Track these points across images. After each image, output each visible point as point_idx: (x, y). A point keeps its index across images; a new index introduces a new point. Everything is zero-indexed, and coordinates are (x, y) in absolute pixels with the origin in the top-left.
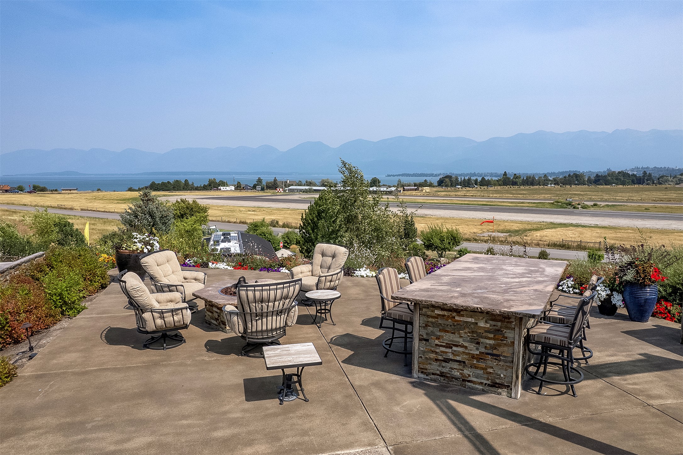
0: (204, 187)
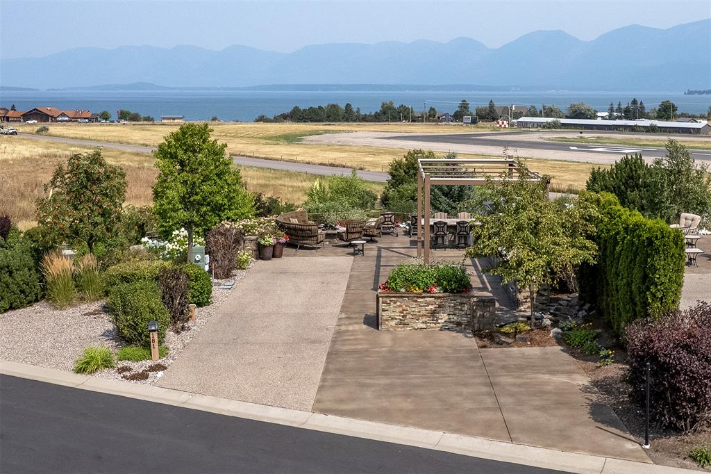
0: (375, 116)
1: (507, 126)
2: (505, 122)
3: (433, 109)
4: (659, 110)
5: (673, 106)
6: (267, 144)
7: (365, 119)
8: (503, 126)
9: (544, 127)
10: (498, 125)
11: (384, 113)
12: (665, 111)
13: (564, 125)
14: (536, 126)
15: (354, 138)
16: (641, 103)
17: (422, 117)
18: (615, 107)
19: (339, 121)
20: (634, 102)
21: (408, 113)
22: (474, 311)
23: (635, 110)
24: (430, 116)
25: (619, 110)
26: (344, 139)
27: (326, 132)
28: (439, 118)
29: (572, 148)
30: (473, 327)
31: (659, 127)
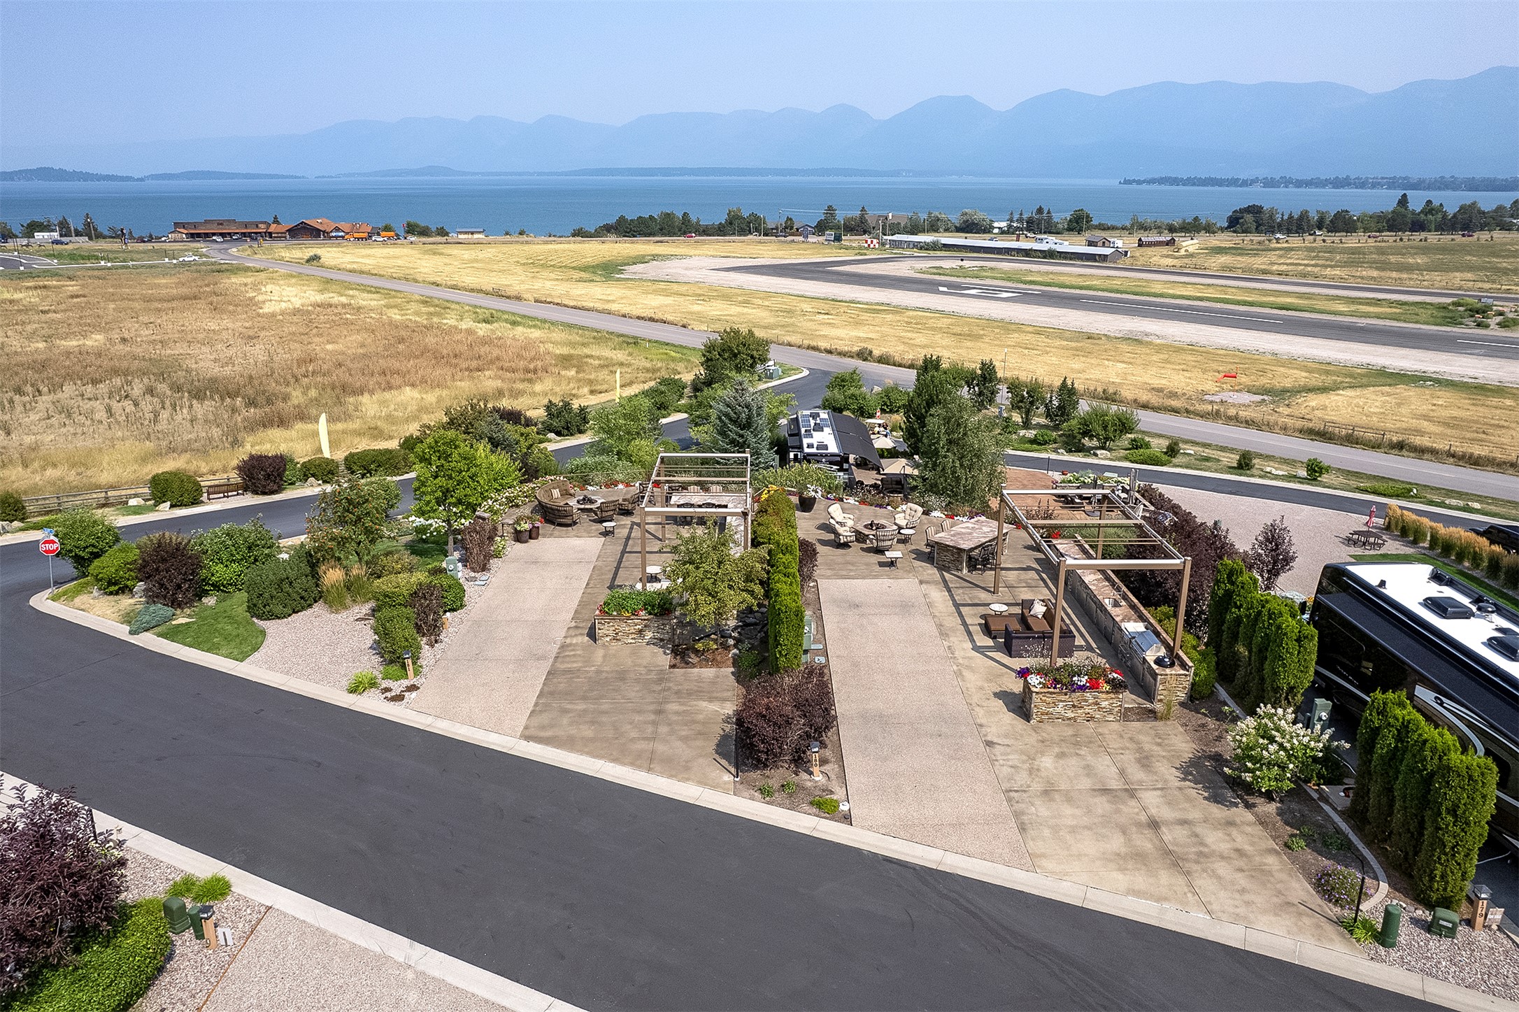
0: (719, 228)
1: (877, 246)
2: (875, 241)
3: (791, 219)
4: (1070, 220)
5: (1088, 216)
6: (580, 280)
7: (706, 231)
8: (872, 246)
9: (921, 249)
10: (866, 245)
11: (731, 223)
12: (1077, 223)
13: (945, 245)
14: (911, 246)
15: (686, 269)
16: (1049, 212)
17: (777, 228)
18: (1016, 217)
19: (674, 234)
20: (1040, 211)
21: (760, 225)
22: (674, 630)
23: (1039, 221)
24: (786, 228)
25: (1020, 220)
26: (674, 271)
27: (655, 257)
28: (797, 230)
29: (941, 289)
30: (674, 642)
31: (1058, 252)
